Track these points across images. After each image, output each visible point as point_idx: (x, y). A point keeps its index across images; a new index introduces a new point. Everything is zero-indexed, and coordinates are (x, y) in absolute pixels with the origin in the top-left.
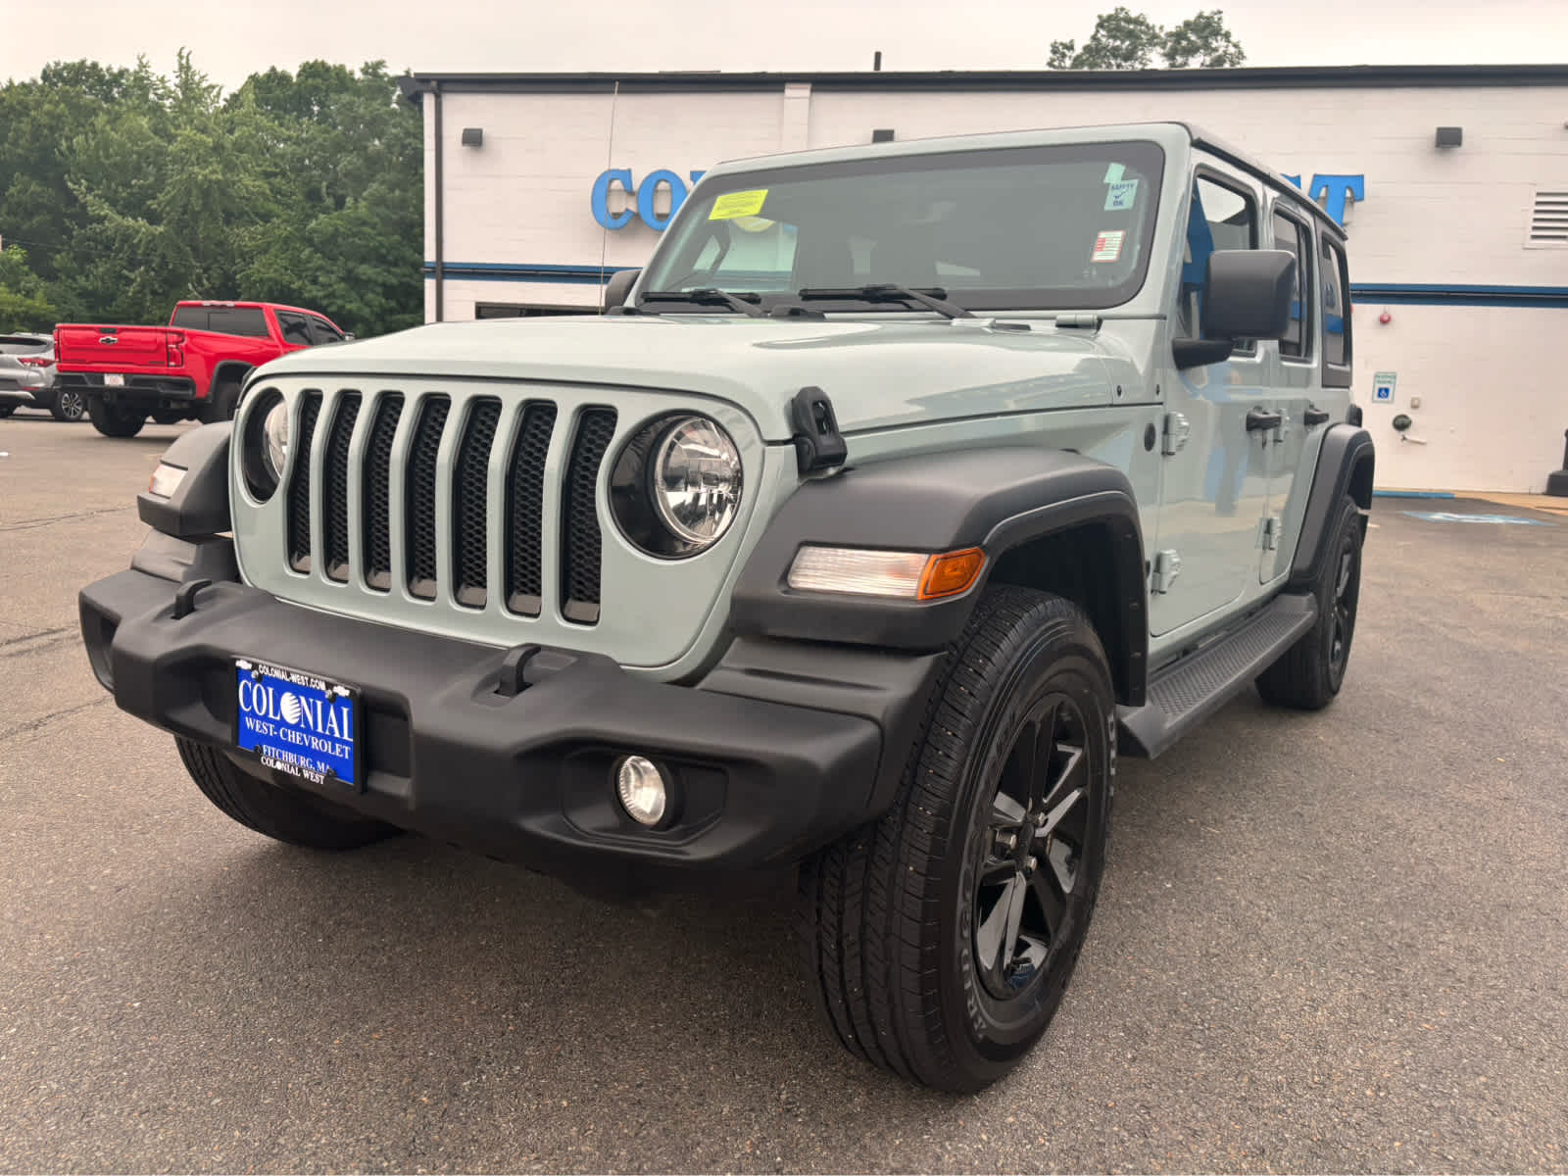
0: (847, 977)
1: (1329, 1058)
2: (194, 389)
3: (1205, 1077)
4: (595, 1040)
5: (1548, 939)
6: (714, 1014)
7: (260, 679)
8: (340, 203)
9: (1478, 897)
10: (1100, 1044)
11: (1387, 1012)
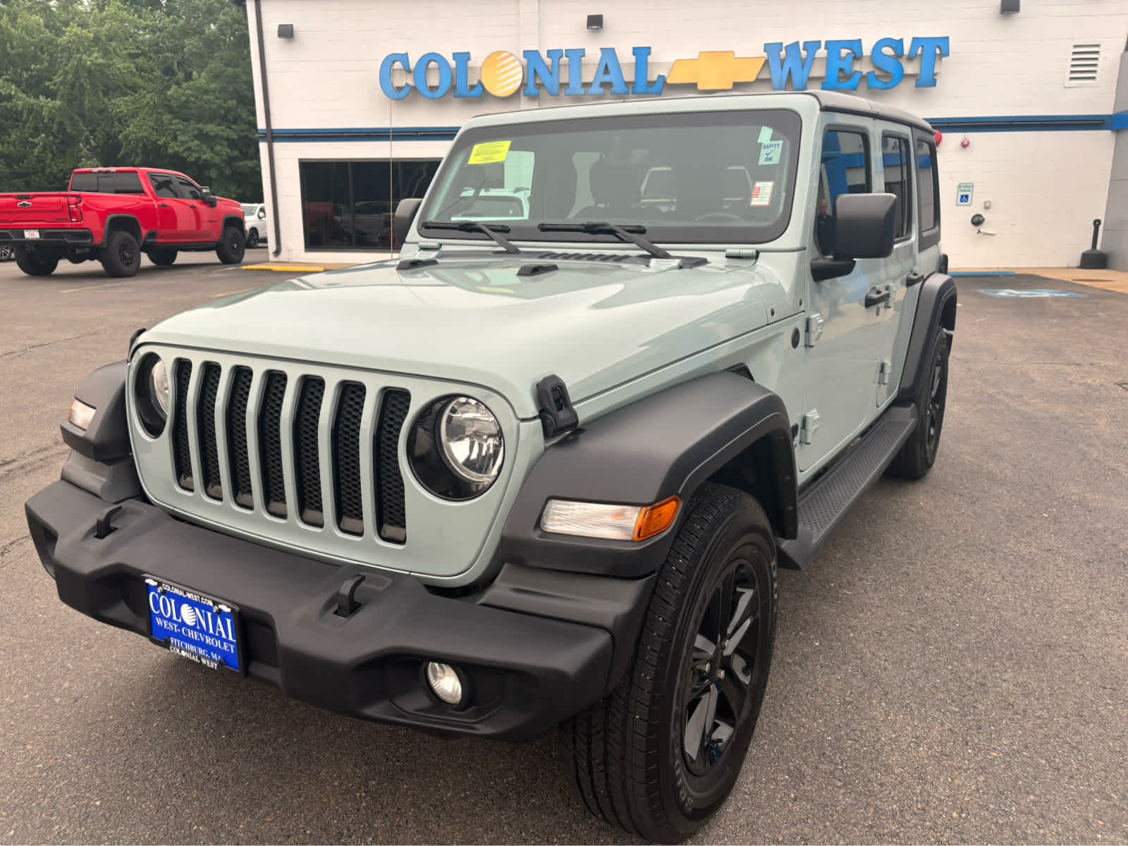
0: (596, 784)
1: (928, 787)
2: (92, 237)
3: (844, 810)
4: (423, 810)
5: (1077, 672)
6: (505, 781)
7: (164, 592)
8: (188, 77)
9: (1029, 639)
10: (772, 787)
11: (967, 744)
